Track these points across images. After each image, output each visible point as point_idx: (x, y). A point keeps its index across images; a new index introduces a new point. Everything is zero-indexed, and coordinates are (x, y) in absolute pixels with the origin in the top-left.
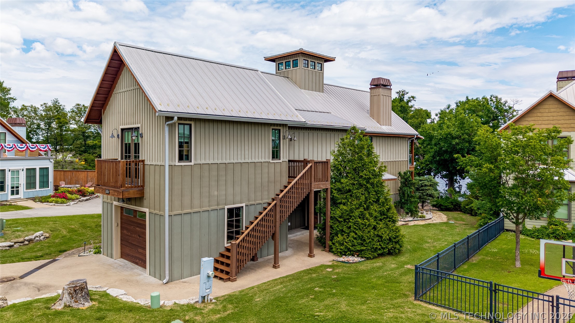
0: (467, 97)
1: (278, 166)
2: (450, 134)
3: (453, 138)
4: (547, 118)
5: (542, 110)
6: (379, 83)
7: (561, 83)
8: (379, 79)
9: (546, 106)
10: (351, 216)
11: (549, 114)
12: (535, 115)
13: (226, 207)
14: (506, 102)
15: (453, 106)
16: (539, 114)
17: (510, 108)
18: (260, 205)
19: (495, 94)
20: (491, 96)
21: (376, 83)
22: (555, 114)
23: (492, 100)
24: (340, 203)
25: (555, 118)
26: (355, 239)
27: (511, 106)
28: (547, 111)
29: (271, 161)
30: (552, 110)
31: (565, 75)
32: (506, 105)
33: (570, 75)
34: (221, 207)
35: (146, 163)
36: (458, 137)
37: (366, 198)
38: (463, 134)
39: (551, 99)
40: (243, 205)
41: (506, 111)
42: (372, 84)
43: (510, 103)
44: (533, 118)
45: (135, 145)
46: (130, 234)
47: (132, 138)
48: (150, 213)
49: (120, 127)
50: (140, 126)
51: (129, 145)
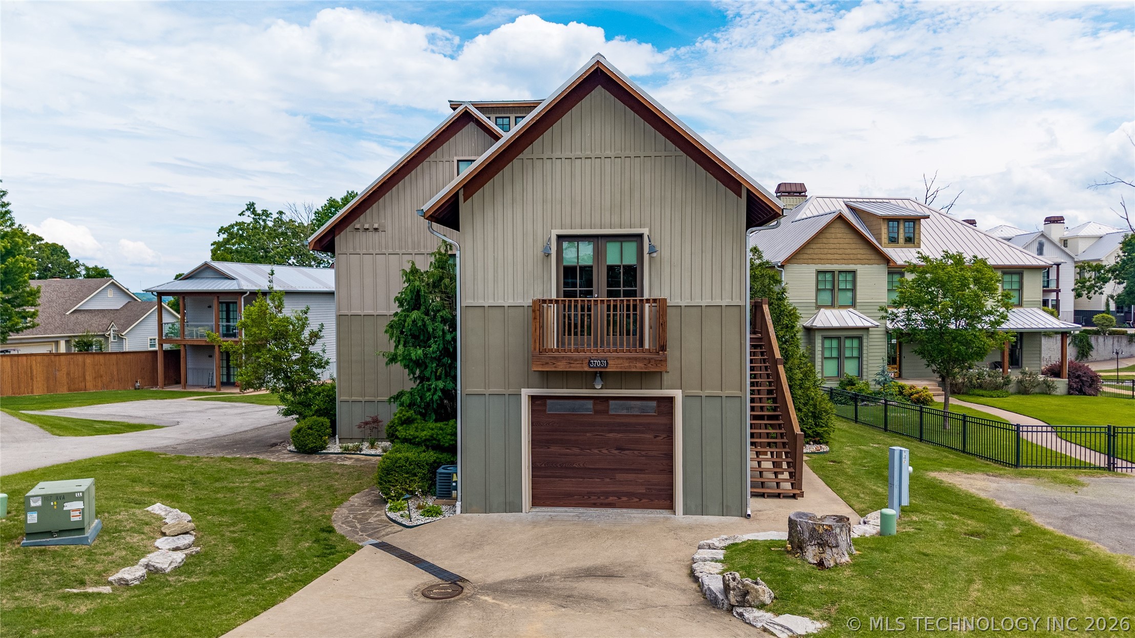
4: (833, 246)
5: (828, 235)
9: (832, 230)
11: (836, 241)
12: (821, 241)
16: (825, 240)
22: (841, 241)
25: (841, 246)
28: (833, 236)
31: (788, 189)
33: (793, 189)
39: (839, 221)
44: (818, 246)
45: (611, 269)
46: (577, 451)
47: (599, 254)
48: (686, 397)
49: (555, 232)
50: (645, 231)
51: (587, 271)
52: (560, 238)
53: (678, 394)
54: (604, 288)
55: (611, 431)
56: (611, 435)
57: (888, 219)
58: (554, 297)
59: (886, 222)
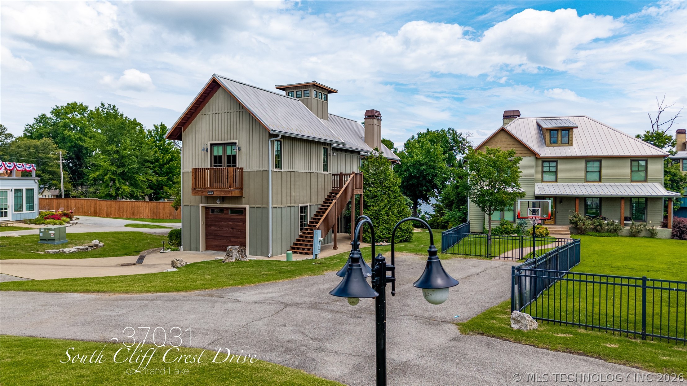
0: (428, 129)
1: (326, 176)
2: (419, 161)
3: (421, 165)
5: (496, 140)
6: (372, 114)
7: (506, 120)
8: (373, 111)
9: (499, 137)
10: (379, 215)
12: (492, 144)
13: (300, 205)
14: (461, 134)
15: (416, 137)
17: (464, 140)
18: (317, 206)
19: (452, 127)
20: (449, 129)
21: (370, 114)
22: (505, 143)
23: (449, 133)
24: (370, 206)
26: (384, 229)
27: (465, 138)
28: (500, 141)
29: (323, 173)
30: (503, 140)
31: (509, 114)
32: (461, 137)
33: (512, 114)
34: (296, 205)
35: (245, 169)
36: (426, 164)
37: (388, 201)
38: (429, 161)
39: (502, 132)
40: (308, 204)
41: (461, 142)
42: (367, 115)
43: (464, 136)
44: (490, 146)
45: (229, 157)
46: (219, 229)
47: (225, 151)
48: (250, 208)
49: (210, 143)
50: (237, 141)
51: (220, 157)
52: (211, 145)
53: (247, 206)
54: (226, 164)
55: (229, 221)
56: (229, 223)
57: (550, 129)
58: (209, 167)
59: (549, 131)
